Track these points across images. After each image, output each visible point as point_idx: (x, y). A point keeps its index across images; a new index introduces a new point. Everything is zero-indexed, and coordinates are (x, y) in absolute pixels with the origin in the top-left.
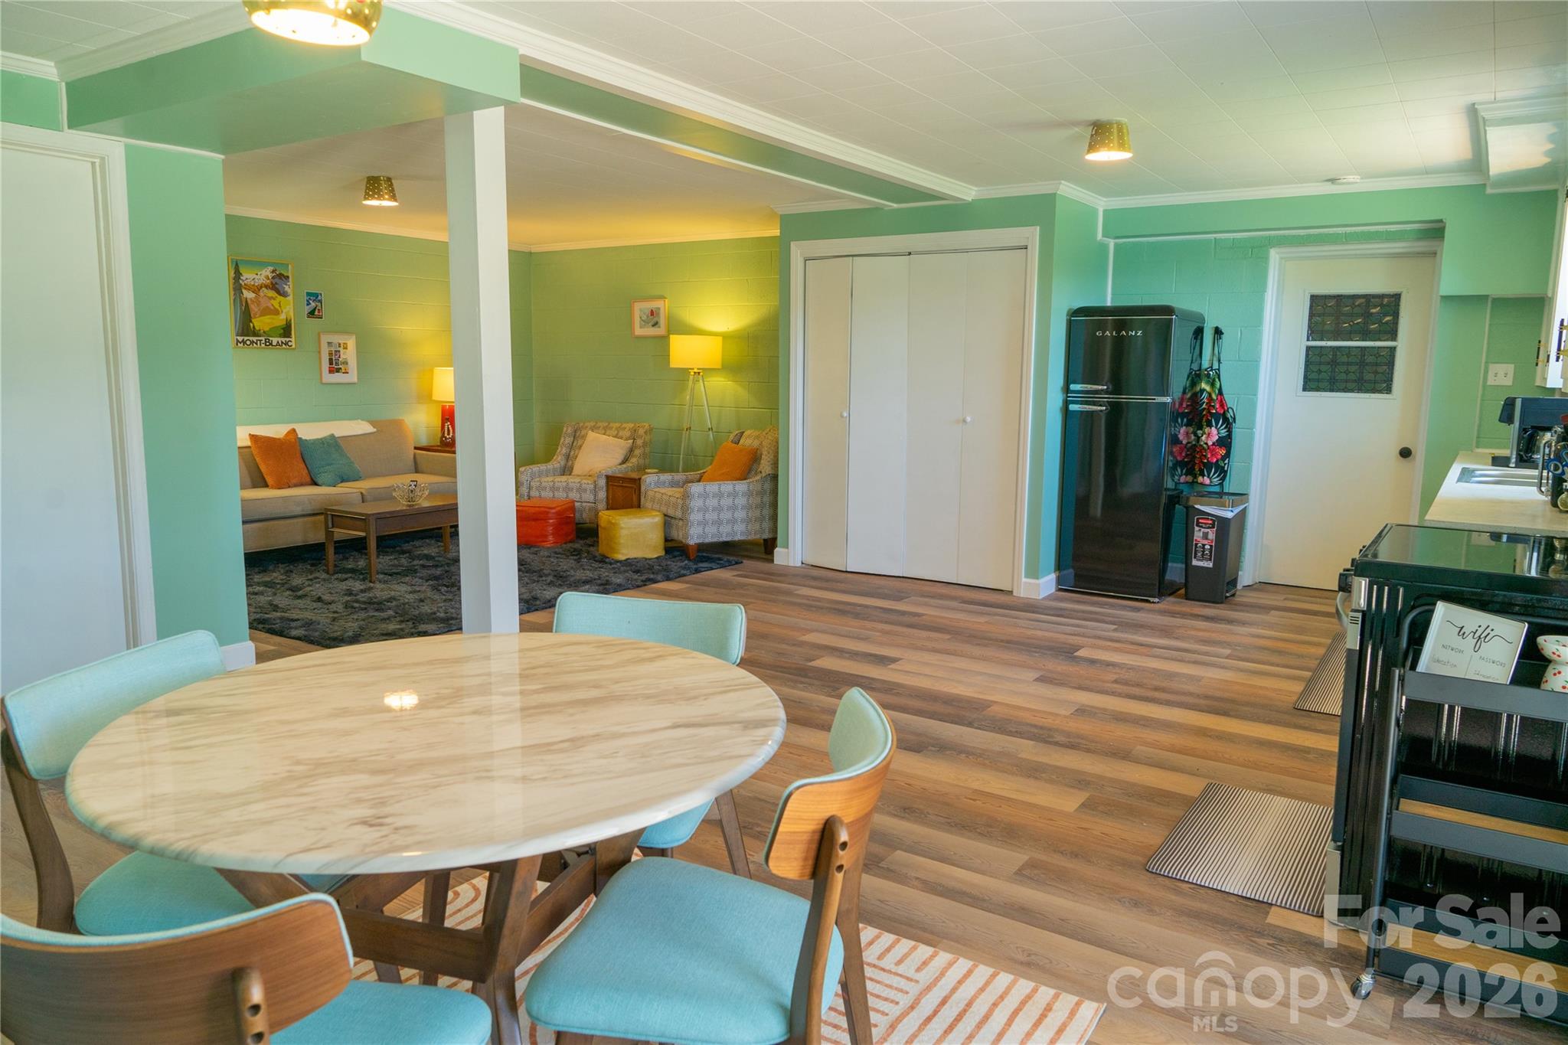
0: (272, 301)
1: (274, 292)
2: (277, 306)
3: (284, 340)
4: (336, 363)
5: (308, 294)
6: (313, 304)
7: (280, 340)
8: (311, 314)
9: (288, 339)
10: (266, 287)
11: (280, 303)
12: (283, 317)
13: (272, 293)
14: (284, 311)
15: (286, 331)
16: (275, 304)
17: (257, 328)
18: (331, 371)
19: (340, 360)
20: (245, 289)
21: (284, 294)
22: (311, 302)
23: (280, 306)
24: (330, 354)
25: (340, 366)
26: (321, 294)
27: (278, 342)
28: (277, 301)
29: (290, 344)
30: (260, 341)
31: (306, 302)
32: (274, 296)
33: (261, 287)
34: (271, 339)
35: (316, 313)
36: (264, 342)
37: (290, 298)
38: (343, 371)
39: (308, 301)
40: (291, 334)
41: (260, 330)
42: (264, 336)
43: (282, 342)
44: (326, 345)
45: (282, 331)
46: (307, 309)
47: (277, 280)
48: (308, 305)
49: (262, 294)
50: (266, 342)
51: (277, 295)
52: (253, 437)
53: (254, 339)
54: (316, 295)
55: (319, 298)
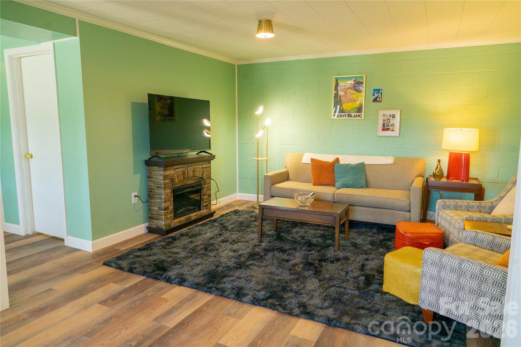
0: (353, 96)
1: (354, 91)
2: (355, 98)
3: (358, 114)
4: (387, 125)
5: (374, 90)
6: (376, 95)
7: (356, 114)
8: (375, 100)
9: (360, 114)
10: (350, 88)
11: (357, 96)
12: (358, 103)
13: (354, 92)
14: (359, 100)
15: (359, 110)
16: (354, 96)
17: (344, 109)
18: (383, 130)
19: (390, 124)
20: (340, 90)
21: (360, 91)
22: (375, 94)
23: (357, 98)
24: (384, 121)
25: (389, 127)
26: (382, 89)
27: (355, 115)
28: (355, 95)
29: (361, 116)
30: (346, 115)
31: (372, 94)
32: (354, 93)
33: (348, 89)
34: (351, 114)
35: (378, 99)
36: (347, 115)
37: (363, 93)
38: (391, 129)
39: (373, 94)
40: (362, 111)
41: (346, 110)
42: (348, 113)
43: (357, 115)
44: (382, 116)
45: (357, 110)
46: (373, 98)
47: (356, 85)
48: (373, 96)
49: (348, 92)
50: (348, 115)
51: (356, 92)
52: (312, 160)
53: (343, 114)
54: (379, 90)
55: (380, 92)
